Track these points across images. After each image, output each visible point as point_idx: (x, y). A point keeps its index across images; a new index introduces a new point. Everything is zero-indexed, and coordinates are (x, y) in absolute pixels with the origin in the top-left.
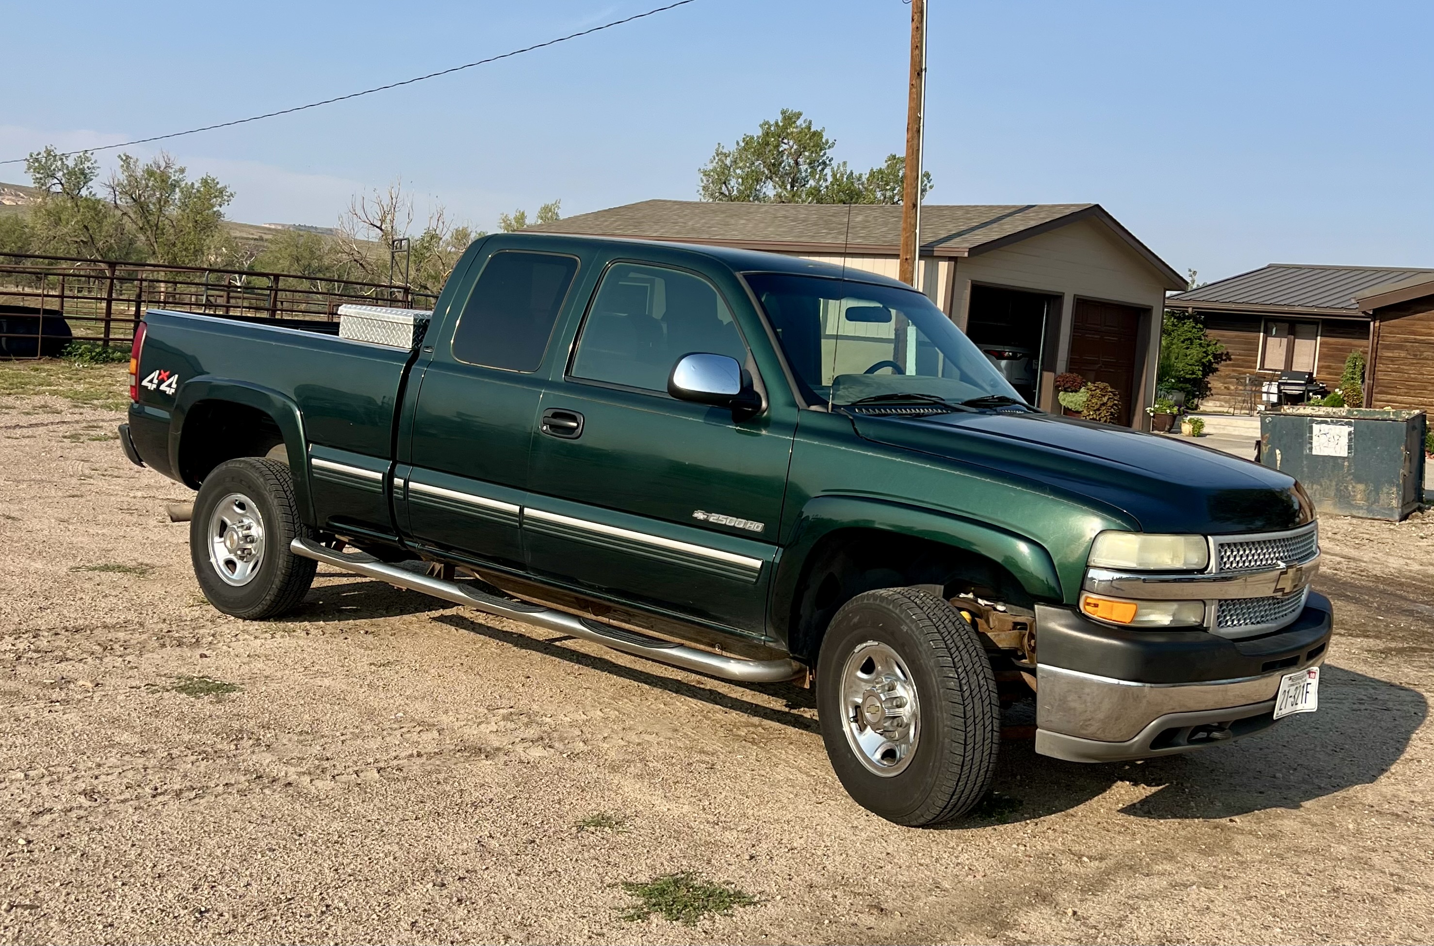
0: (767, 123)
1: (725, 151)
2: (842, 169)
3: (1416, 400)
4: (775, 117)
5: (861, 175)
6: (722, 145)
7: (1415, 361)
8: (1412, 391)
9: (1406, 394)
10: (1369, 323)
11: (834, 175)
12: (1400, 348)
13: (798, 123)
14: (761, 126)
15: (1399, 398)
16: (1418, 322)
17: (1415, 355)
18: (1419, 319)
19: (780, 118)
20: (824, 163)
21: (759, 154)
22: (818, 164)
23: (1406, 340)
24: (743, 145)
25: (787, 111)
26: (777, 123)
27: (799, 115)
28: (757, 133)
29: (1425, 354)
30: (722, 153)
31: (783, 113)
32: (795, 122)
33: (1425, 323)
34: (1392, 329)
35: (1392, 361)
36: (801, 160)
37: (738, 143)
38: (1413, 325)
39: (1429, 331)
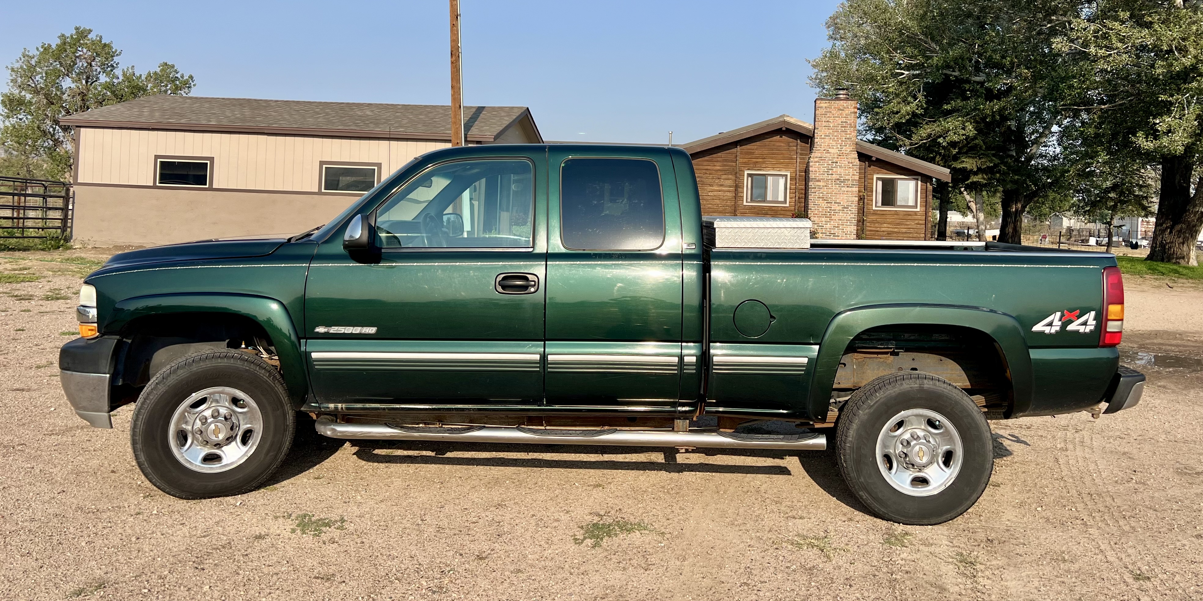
0: (63, 35)
1: (31, 54)
2: (130, 71)
4: (70, 32)
5: (141, 75)
6: (28, 49)
11: (124, 75)
13: (90, 36)
14: (59, 37)
19: (74, 32)
20: (112, 66)
21: (57, 58)
22: (109, 67)
24: (42, 50)
25: (80, 27)
26: (72, 36)
27: (90, 31)
28: (55, 42)
30: (28, 56)
31: (77, 29)
32: (86, 36)
36: (93, 63)
37: (37, 49)
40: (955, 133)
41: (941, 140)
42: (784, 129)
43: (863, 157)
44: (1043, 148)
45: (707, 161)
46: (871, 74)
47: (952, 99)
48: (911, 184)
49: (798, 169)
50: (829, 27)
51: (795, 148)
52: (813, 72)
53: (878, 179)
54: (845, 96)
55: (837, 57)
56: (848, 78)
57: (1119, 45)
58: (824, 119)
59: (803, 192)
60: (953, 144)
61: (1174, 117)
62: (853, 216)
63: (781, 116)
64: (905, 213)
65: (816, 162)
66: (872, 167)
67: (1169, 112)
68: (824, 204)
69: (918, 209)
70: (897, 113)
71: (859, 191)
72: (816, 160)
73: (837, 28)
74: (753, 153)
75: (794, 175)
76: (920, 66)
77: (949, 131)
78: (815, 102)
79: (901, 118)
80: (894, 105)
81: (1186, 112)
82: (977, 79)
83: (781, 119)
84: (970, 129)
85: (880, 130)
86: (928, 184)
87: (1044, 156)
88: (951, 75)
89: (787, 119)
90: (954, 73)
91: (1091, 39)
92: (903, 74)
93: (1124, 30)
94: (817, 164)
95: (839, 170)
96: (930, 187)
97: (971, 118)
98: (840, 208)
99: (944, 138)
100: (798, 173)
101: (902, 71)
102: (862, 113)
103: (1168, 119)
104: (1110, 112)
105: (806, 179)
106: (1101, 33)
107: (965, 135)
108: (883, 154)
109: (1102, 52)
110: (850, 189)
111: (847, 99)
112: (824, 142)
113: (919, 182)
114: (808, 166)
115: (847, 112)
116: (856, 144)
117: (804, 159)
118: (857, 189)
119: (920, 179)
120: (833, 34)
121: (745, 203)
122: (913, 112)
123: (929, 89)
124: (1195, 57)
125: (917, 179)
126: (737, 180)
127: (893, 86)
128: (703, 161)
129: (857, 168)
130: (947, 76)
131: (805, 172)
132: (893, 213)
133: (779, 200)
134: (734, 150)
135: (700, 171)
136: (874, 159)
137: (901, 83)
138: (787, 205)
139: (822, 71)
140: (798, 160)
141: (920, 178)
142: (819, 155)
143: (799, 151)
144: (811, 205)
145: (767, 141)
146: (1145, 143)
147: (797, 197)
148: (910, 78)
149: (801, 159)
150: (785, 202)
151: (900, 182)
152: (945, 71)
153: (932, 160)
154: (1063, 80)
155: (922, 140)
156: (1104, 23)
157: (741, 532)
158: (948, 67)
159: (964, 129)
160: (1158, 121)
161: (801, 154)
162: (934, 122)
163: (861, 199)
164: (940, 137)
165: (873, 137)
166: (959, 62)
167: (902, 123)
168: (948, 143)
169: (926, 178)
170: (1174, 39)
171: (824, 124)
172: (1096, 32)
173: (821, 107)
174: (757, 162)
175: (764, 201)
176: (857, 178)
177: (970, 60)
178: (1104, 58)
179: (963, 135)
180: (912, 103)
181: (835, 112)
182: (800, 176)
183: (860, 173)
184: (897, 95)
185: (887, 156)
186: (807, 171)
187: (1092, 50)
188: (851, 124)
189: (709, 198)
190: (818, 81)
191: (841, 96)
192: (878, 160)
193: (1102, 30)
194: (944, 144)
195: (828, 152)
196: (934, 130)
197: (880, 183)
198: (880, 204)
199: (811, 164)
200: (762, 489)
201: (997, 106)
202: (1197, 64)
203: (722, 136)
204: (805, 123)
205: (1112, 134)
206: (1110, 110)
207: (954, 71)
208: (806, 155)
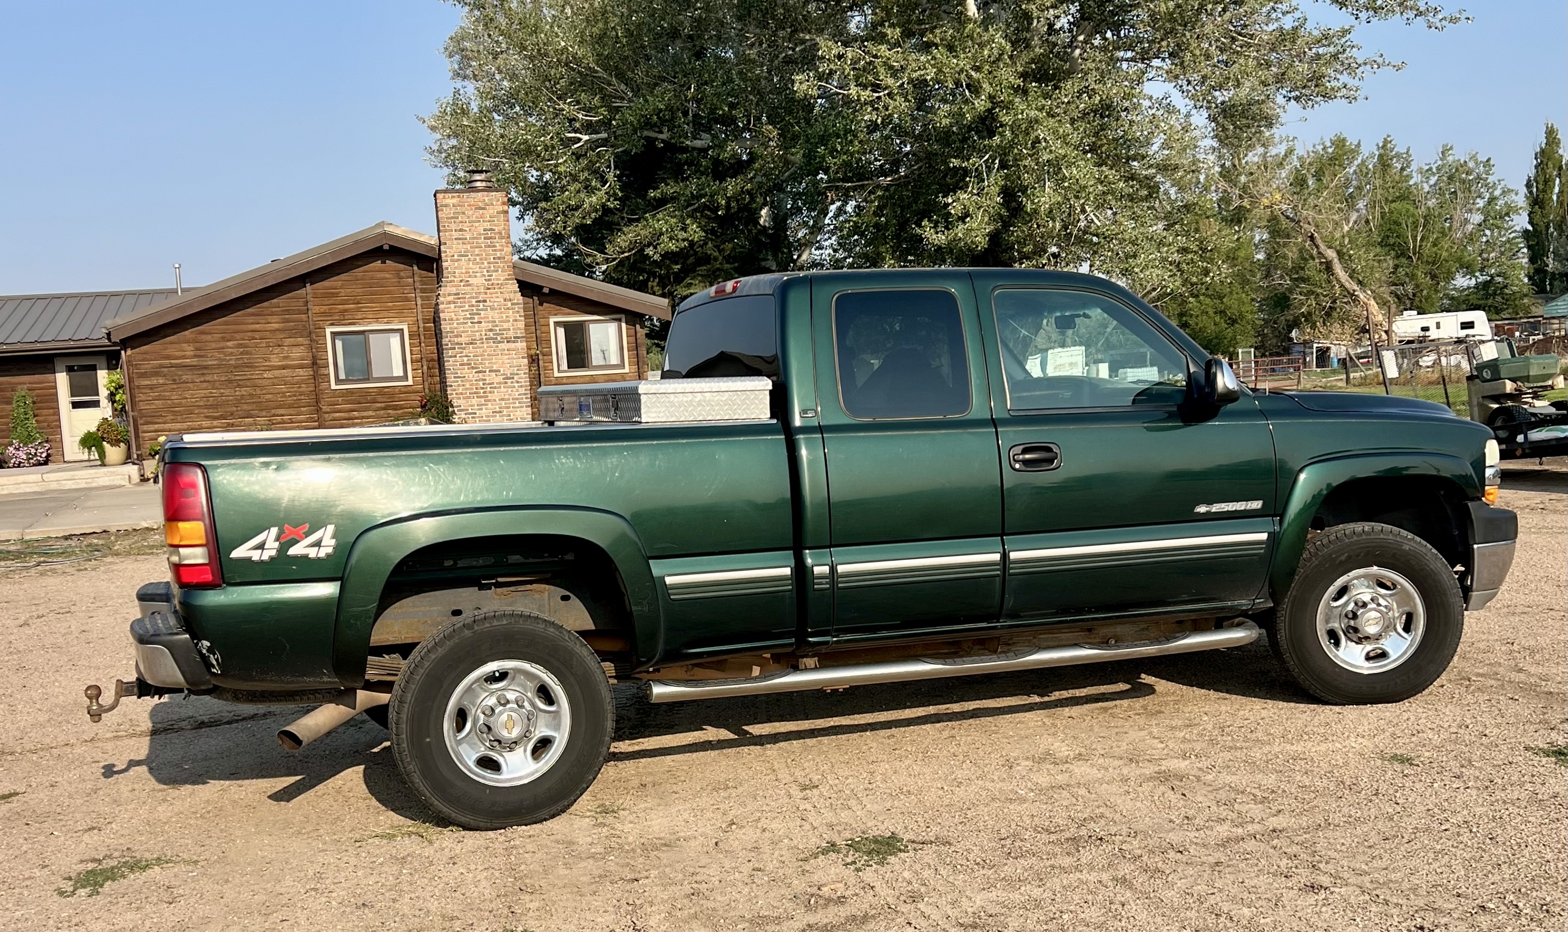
3: (185, 425)
7: (175, 386)
8: (179, 417)
9: (173, 421)
10: (119, 352)
12: (156, 374)
15: (167, 426)
16: (169, 346)
17: (175, 380)
18: (171, 343)
23: (162, 366)
29: (184, 377)
33: (176, 346)
34: (145, 356)
35: (151, 389)
38: (166, 349)
39: (184, 353)
40: (671, 239)
41: (650, 251)
42: (386, 247)
43: (527, 288)
44: (817, 252)
45: (253, 315)
46: (526, 141)
47: (663, 180)
48: (612, 328)
49: (420, 317)
50: (451, 56)
51: (410, 280)
52: (433, 139)
53: (557, 324)
54: (484, 184)
55: (465, 112)
56: (488, 151)
57: (890, 81)
58: (453, 226)
59: (435, 356)
60: (669, 256)
61: (971, 192)
62: (522, 390)
63: (378, 225)
64: (606, 378)
65: (449, 303)
66: (545, 304)
67: (964, 188)
68: (471, 375)
69: (627, 370)
70: (577, 208)
71: (529, 348)
72: (451, 298)
73: (465, 59)
74: (336, 295)
75: (415, 329)
76: (606, 124)
77: (661, 234)
78: (435, 196)
79: (584, 218)
80: (571, 195)
81: (986, 183)
82: (698, 143)
83: (379, 230)
84: (695, 232)
85: (557, 239)
86: (638, 326)
87: (819, 264)
88: (657, 139)
89: (389, 229)
90: (661, 136)
91: (849, 74)
92: (580, 140)
93: (895, 57)
94: (452, 306)
95: (491, 314)
96: (642, 332)
97: (695, 210)
98: (500, 379)
99: (655, 248)
100: (421, 325)
101: (578, 135)
102: (525, 210)
103: (963, 196)
104: (892, 189)
105: (438, 335)
106: (862, 63)
107: (687, 240)
108: (559, 281)
109: (866, 94)
110: (512, 345)
111: (488, 189)
112: (460, 268)
113: (624, 325)
114: (437, 312)
115: (491, 211)
116: (514, 267)
117: (428, 298)
118: (524, 344)
119: (624, 320)
120: (460, 69)
121: (334, 387)
122: (604, 206)
123: (624, 163)
124: (991, 97)
125: (620, 320)
126: (314, 345)
127: (565, 161)
128: (244, 315)
129: (519, 308)
130: (651, 141)
131: (434, 323)
132: (587, 379)
133: (395, 375)
134: (302, 292)
135: (242, 335)
136: (546, 290)
137: (577, 156)
138: (410, 382)
139: (449, 136)
140: (419, 302)
141: (623, 317)
142: (454, 290)
143: (418, 285)
144: (450, 379)
145: (358, 272)
146: (934, 236)
147: (425, 368)
148: (593, 145)
149: (423, 298)
150: (405, 377)
151: (593, 328)
152: (646, 133)
153: (642, 287)
154: (823, 140)
155: (623, 253)
156: (866, 47)
157: (310, 840)
158: (648, 125)
159: (684, 229)
160: (950, 201)
161: (423, 291)
162: (638, 220)
163: (533, 360)
164: (649, 245)
165: (548, 251)
166: (666, 119)
167: (586, 225)
168: (661, 255)
169: (634, 318)
170: (962, 70)
171: (456, 235)
172: (855, 62)
173: (446, 206)
174: (346, 311)
175: (367, 379)
176: (521, 325)
177: (685, 114)
178: (872, 103)
179: (684, 240)
180: (599, 190)
181: (471, 213)
182: (425, 329)
183: (526, 317)
184: (575, 178)
185: (567, 284)
186: (436, 320)
187: (853, 91)
188: (500, 233)
189: (265, 382)
190: (443, 155)
191: (478, 184)
192: (552, 291)
193: (864, 58)
194: (655, 258)
195: (468, 284)
196: (639, 235)
197: (561, 332)
198: (564, 366)
199: (441, 307)
200: (346, 788)
201: (732, 186)
202: (994, 108)
203: (276, 266)
204: (422, 235)
205: (899, 224)
206: (892, 185)
207: (661, 132)
208: (432, 291)
